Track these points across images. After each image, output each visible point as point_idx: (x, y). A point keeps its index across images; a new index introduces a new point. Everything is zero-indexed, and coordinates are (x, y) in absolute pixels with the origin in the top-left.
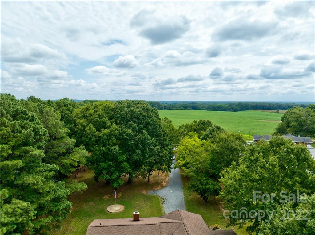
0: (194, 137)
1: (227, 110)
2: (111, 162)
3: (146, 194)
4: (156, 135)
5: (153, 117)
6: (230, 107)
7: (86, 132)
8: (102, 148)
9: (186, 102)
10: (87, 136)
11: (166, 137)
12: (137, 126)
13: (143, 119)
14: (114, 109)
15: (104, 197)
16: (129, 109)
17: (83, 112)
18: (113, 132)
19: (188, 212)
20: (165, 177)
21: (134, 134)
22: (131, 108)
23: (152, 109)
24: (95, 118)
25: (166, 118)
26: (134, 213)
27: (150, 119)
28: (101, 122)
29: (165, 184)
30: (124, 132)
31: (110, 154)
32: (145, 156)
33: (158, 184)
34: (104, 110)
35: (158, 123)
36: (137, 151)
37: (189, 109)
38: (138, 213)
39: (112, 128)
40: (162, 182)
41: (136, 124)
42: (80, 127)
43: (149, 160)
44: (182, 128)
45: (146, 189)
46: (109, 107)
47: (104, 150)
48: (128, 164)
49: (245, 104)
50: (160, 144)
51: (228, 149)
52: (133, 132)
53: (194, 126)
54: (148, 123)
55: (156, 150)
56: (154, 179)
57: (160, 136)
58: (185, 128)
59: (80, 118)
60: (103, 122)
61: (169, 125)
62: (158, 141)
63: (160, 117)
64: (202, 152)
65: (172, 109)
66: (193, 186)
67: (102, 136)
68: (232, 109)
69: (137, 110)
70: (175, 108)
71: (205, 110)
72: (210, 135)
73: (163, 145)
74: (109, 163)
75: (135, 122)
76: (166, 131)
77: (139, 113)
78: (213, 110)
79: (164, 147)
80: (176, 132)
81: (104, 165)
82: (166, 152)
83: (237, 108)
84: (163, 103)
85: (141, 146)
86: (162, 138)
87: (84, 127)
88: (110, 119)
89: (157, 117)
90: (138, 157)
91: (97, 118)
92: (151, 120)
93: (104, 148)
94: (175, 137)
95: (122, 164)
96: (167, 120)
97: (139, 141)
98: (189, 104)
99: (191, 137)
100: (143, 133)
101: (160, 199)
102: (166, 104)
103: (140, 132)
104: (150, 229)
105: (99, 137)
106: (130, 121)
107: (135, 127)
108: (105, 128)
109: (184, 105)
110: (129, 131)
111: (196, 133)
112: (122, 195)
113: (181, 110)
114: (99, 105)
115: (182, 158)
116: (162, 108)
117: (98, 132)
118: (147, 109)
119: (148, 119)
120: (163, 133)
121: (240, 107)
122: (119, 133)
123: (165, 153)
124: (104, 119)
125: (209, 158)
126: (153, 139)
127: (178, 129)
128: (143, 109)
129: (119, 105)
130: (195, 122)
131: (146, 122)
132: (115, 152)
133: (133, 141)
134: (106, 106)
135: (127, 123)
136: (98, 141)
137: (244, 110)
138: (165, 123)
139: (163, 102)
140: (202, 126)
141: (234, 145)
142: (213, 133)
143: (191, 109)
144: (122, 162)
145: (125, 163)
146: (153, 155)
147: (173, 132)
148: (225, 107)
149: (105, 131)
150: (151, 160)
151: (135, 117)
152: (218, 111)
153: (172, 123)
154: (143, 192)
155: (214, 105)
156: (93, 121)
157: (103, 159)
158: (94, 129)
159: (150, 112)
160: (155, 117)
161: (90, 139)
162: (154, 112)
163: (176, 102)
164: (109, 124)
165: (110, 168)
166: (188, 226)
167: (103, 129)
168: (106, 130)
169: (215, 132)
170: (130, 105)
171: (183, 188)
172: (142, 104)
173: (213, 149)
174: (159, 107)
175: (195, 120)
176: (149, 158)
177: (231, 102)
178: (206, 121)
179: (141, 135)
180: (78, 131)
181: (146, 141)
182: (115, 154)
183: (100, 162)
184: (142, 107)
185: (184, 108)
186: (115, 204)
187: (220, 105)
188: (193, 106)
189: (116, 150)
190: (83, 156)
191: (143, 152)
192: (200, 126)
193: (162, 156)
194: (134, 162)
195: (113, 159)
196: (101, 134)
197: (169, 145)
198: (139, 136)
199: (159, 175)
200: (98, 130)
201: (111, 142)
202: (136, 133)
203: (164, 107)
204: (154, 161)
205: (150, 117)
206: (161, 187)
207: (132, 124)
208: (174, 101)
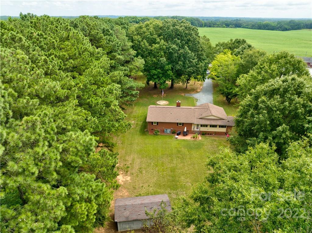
0: (227, 53)
1: (275, 29)
2: (160, 70)
3: (184, 96)
4: (195, 51)
5: (194, 35)
6: (278, 26)
7: (141, 46)
8: (153, 59)
9: (229, 18)
10: (142, 49)
11: (203, 53)
12: (180, 42)
13: (185, 36)
14: (162, 27)
15: (154, 96)
16: (174, 28)
17: (138, 30)
18: (161, 47)
19: (214, 105)
20: (199, 86)
21: (178, 48)
22: (176, 27)
23: (193, 28)
24: (148, 35)
25: (205, 36)
26: (177, 102)
27: (191, 36)
28: (152, 38)
29: (200, 90)
30: (170, 47)
31: (159, 64)
32: (185, 66)
33: (194, 90)
34: (154, 28)
35: (197, 40)
36: (180, 62)
37: (231, 27)
38: (180, 102)
39: (161, 43)
40: (197, 89)
41: (179, 41)
42: (136, 42)
43: (189, 70)
44: (219, 46)
45: (184, 92)
46: (158, 26)
47: (154, 61)
48: (172, 72)
49: (297, 22)
50: (197, 58)
51: (252, 63)
52: (177, 47)
53: (230, 44)
54: (189, 40)
55: (194, 62)
56: (191, 87)
57: (198, 52)
58: (221, 46)
59: (135, 35)
60: (153, 39)
61: (207, 43)
62: (196, 55)
63: (199, 35)
64: (231, 65)
65: (213, 27)
66: (220, 90)
67: (154, 49)
68: (281, 28)
69: (181, 29)
70: (217, 26)
71: (250, 28)
72: (242, 52)
73: (200, 59)
74: (159, 70)
75: (178, 39)
76: (204, 47)
77: (182, 31)
78: (258, 29)
79: (200, 61)
80: (213, 49)
81: (155, 72)
82: (202, 64)
83: (286, 26)
84: (203, 20)
85: (182, 59)
86: (200, 53)
87: (139, 42)
88: (159, 36)
89: (197, 35)
90: (180, 67)
91: (149, 35)
92: (192, 38)
93: (155, 59)
94: (211, 54)
95: (168, 72)
96: (206, 38)
97: (182, 54)
98: (232, 20)
99: (225, 53)
100: (185, 48)
101: (194, 99)
102: (207, 20)
103: (183, 47)
104: (188, 111)
105: (151, 50)
106: (175, 38)
107: (178, 43)
108: (156, 44)
109: (226, 23)
110: (174, 46)
111: (230, 50)
112: (167, 95)
113: (223, 27)
114: (149, 24)
115: (214, 70)
116: (201, 26)
117: (150, 47)
118: (189, 28)
119: (189, 36)
120: (201, 49)
121: (290, 26)
122: (166, 47)
123: (201, 66)
124: (154, 36)
125: (236, 70)
126: (193, 53)
127: (215, 46)
128: (186, 28)
129: (166, 24)
130: (231, 40)
131: (187, 39)
132: (163, 62)
133: (176, 54)
134: (156, 25)
135: (173, 39)
136: (150, 53)
137: (295, 29)
138: (203, 41)
139: (203, 18)
140: (237, 45)
141: (257, 60)
142: (244, 50)
143: (234, 27)
144: (168, 70)
145: (170, 71)
146: (192, 66)
147: (210, 49)
148: (273, 25)
149: (155, 46)
150: (190, 70)
151: (178, 35)
152: (264, 29)
153: (210, 41)
154: (182, 95)
155: (261, 23)
156: (146, 38)
157: (154, 68)
158: (147, 44)
159: (191, 31)
160: (195, 35)
161: (145, 52)
162: (195, 30)
163: (218, 19)
164: (158, 40)
165: (159, 75)
166: (212, 111)
167: (153, 44)
168: (157, 45)
169: (246, 49)
170: (175, 24)
171: (213, 94)
172: (185, 23)
173: (240, 62)
174: (198, 24)
175: (232, 39)
176: (188, 67)
177: (282, 20)
178: (242, 39)
179: (183, 50)
180: (135, 45)
181: (187, 55)
182: (163, 64)
183: (151, 70)
184: (184, 26)
185: (226, 25)
186: (162, 100)
187: (267, 23)
188: (237, 24)
189: (164, 61)
190: (141, 63)
191: (184, 63)
192: (235, 44)
193: (198, 68)
194: (176, 71)
195: (161, 67)
196: (153, 48)
197: (205, 60)
198: (182, 51)
199: (195, 84)
200: (150, 45)
201: (160, 54)
202: (180, 48)
203: (204, 24)
204: (192, 71)
205: (191, 35)
206: (196, 92)
207: (176, 41)
208: (216, 17)
